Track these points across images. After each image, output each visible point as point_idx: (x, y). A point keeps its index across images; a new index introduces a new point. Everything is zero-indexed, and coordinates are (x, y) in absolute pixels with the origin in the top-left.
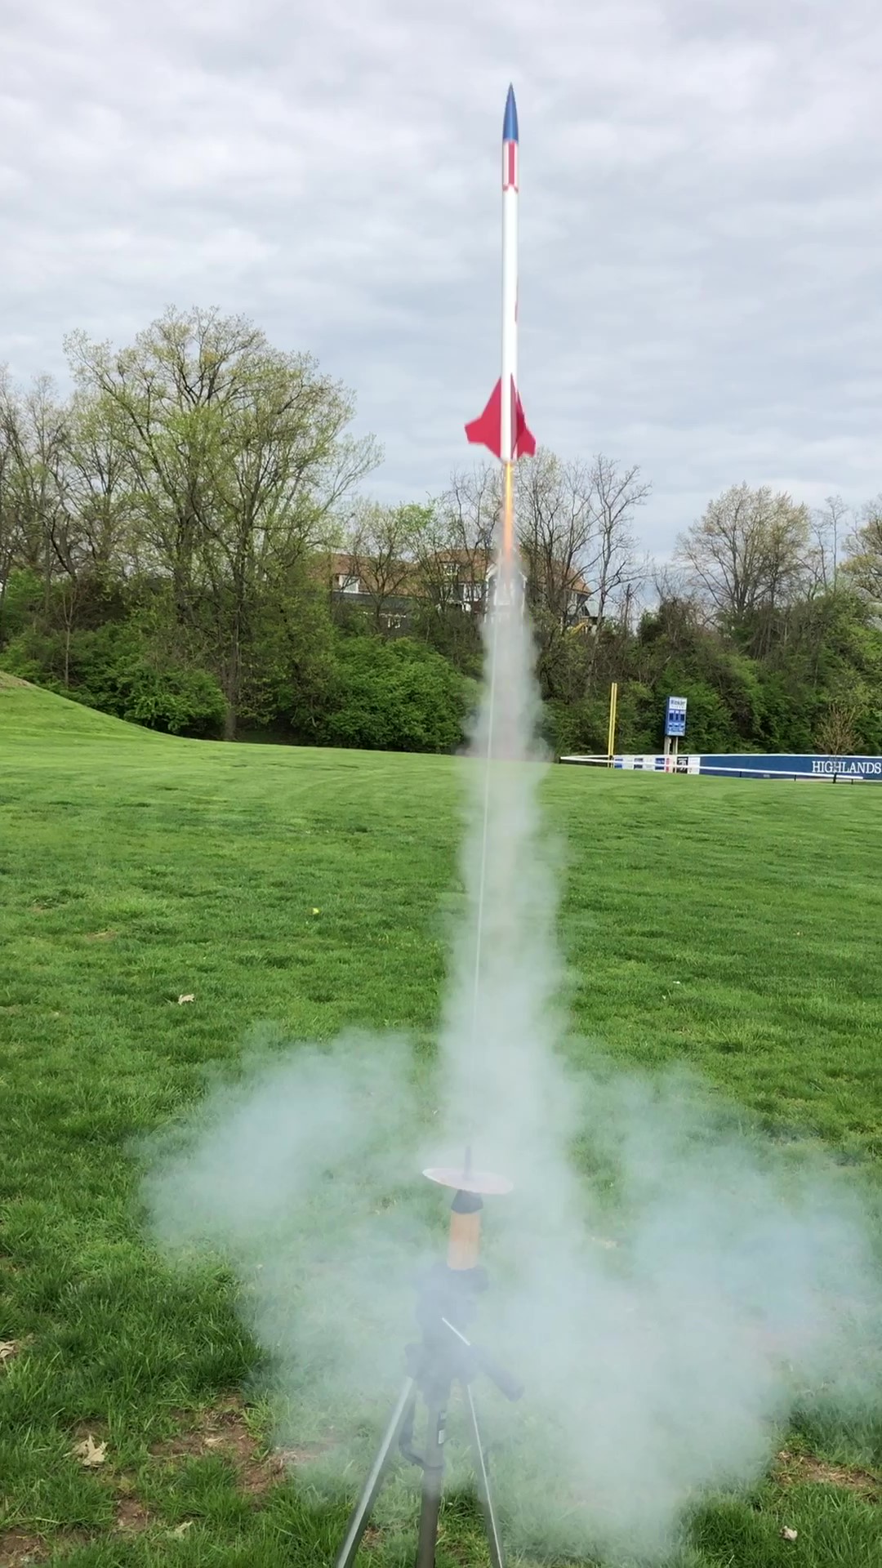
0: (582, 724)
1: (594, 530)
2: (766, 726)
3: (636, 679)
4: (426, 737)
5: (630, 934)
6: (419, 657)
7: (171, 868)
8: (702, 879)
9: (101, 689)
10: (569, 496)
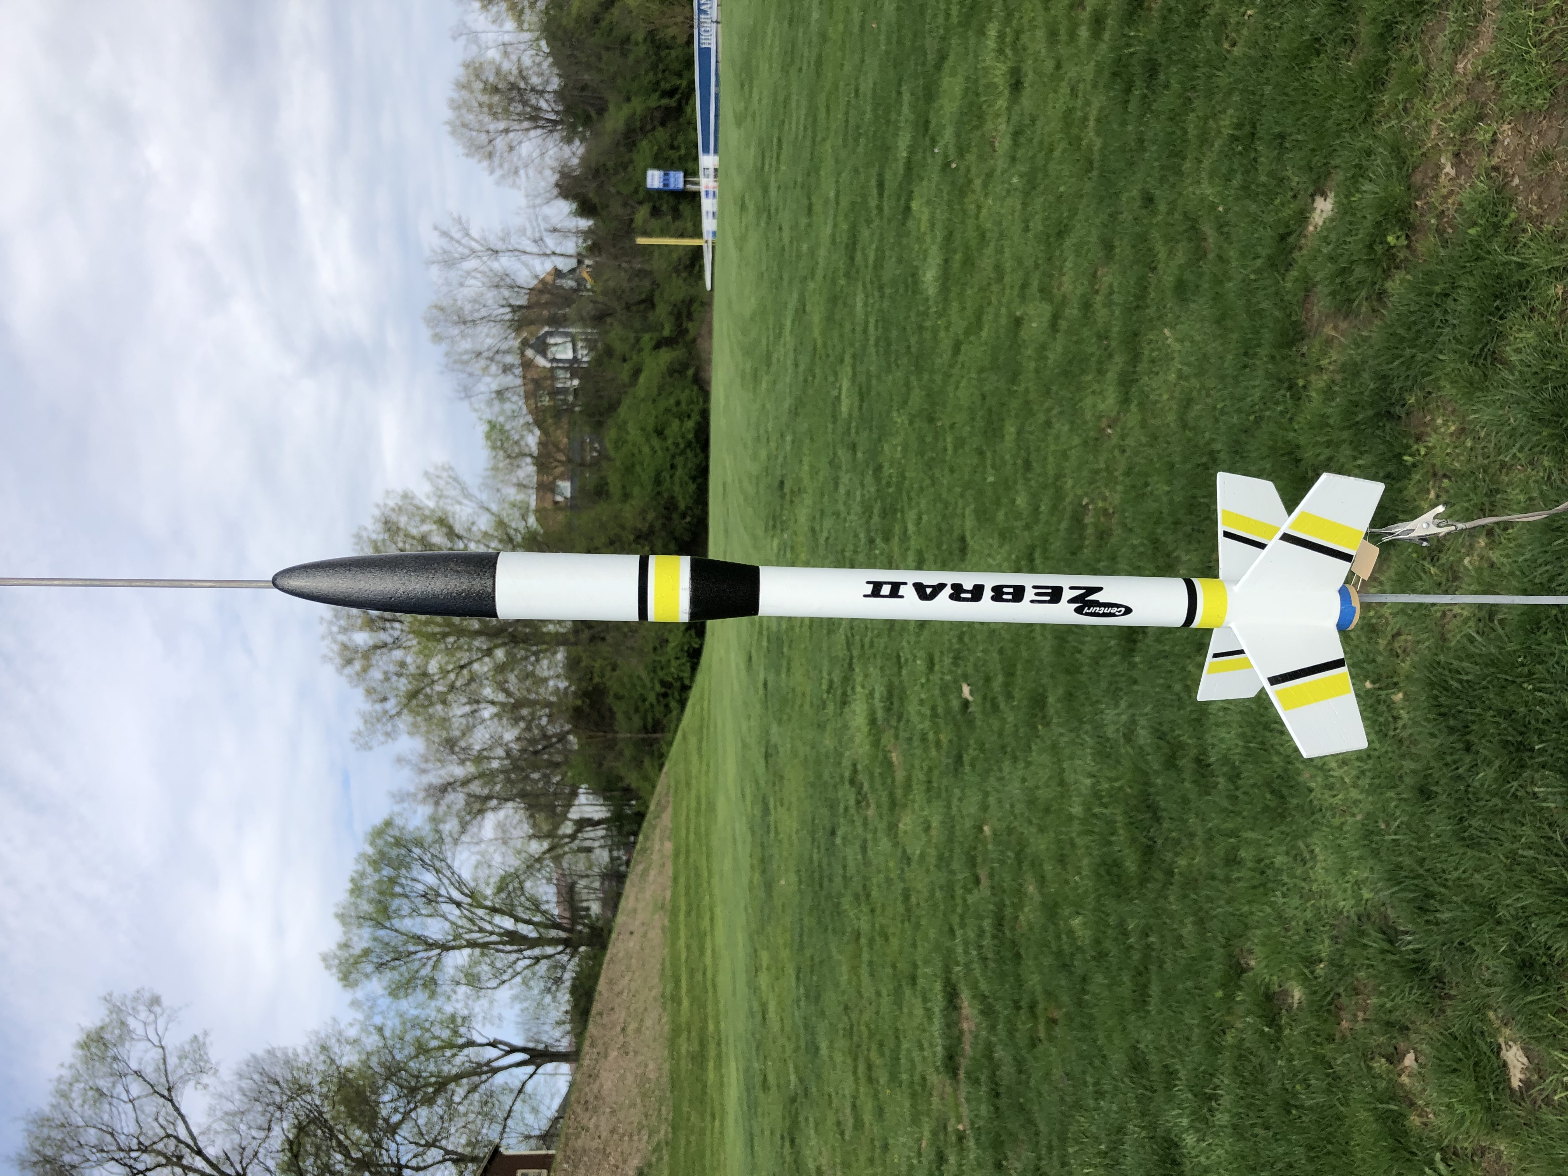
0: (676, 270)
1: (496, 265)
2: (670, 93)
3: (632, 220)
4: (696, 417)
5: (880, 208)
6: (622, 427)
7: (825, 674)
8: (818, 139)
9: (667, 706)
10: (465, 291)
